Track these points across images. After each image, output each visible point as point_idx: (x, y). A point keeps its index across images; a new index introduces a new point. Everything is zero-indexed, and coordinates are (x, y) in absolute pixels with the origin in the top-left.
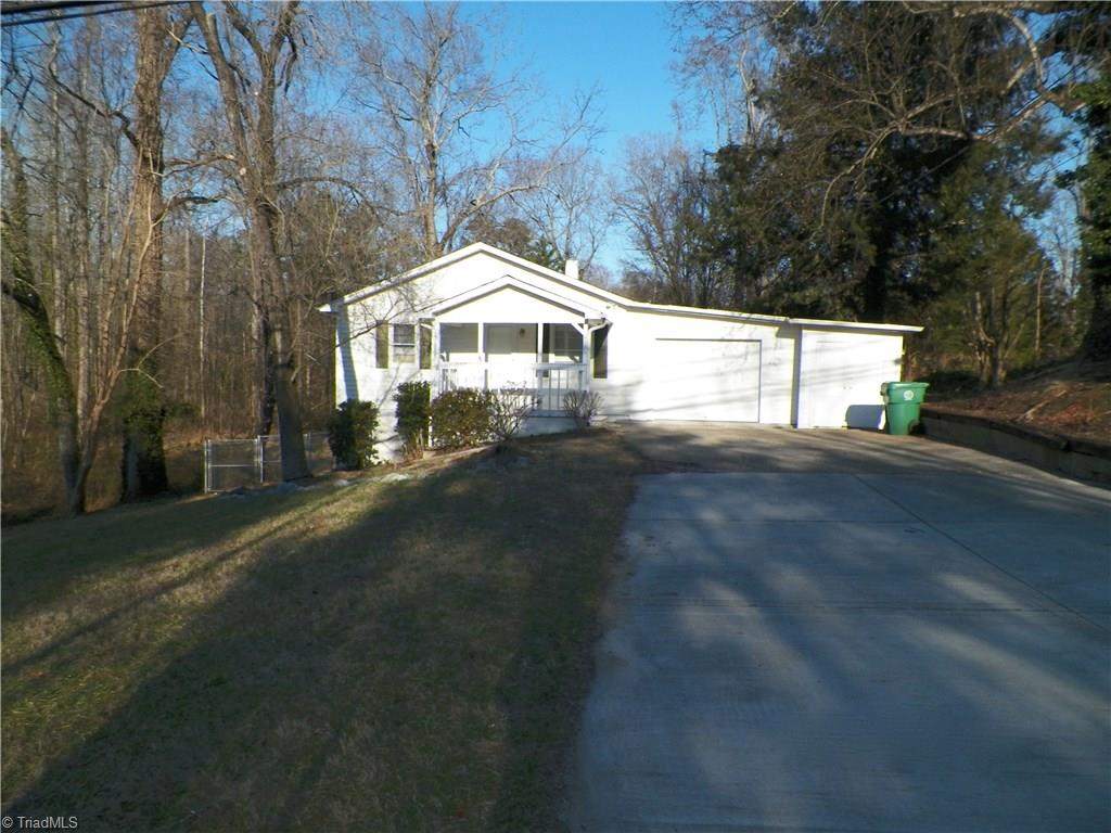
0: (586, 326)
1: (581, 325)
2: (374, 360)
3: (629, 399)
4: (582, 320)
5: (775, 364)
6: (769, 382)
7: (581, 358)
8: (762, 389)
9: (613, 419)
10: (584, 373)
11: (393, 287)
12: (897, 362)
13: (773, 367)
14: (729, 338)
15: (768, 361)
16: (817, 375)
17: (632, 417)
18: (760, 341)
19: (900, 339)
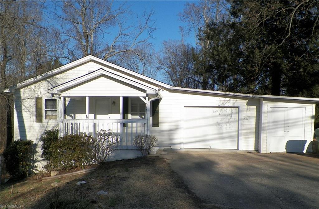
0: (147, 98)
1: (144, 98)
2: (35, 118)
3: (171, 137)
4: (145, 95)
5: (247, 119)
6: (243, 128)
7: (145, 117)
8: (240, 132)
9: (163, 148)
10: (146, 125)
11: (44, 79)
12: (312, 117)
13: (246, 121)
14: (223, 106)
15: (243, 118)
16: (270, 124)
17: (172, 147)
18: (238, 107)
19: (314, 106)
